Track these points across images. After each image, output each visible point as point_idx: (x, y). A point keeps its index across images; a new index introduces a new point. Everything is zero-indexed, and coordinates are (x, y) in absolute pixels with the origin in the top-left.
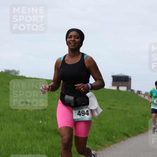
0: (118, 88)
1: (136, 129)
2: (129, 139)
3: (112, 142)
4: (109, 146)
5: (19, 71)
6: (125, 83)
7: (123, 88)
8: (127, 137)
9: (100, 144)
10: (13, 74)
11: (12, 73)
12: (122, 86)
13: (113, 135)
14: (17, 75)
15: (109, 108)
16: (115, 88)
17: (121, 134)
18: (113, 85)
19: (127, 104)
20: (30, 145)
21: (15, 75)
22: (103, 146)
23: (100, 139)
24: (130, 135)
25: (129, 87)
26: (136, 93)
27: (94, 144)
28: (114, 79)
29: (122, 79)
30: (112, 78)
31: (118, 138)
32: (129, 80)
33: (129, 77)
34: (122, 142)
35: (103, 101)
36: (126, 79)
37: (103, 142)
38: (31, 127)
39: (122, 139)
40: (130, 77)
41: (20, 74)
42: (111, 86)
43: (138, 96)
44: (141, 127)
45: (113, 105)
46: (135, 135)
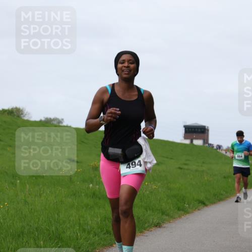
0: (192, 142)
1: (215, 195)
2: (206, 208)
3: (183, 213)
4: (180, 217)
5: (63, 119)
6: (201, 135)
7: (198, 142)
8: (203, 205)
9: (168, 215)
10: (55, 123)
11: (53, 122)
12: (196, 139)
13: (185, 204)
14: (61, 124)
15: (180, 168)
16: (188, 142)
17: (196, 201)
18: (185, 138)
19: (203, 163)
20: (77, 216)
21: (57, 124)
22: (172, 217)
23: (168, 208)
24: (207, 203)
25: (206, 141)
26: (215, 148)
27: (161, 214)
28: (187, 129)
29: (196, 130)
30: (184, 129)
31: (191, 207)
32: (207, 131)
33: (206, 128)
34: (197, 213)
35: (171, 159)
36: (203, 130)
37: (172, 212)
38: (79, 192)
39: (196, 208)
40: (208, 127)
41: (65, 124)
42: (183, 138)
43: (218, 152)
44: (222, 192)
45: (186, 164)
46: (213, 203)
